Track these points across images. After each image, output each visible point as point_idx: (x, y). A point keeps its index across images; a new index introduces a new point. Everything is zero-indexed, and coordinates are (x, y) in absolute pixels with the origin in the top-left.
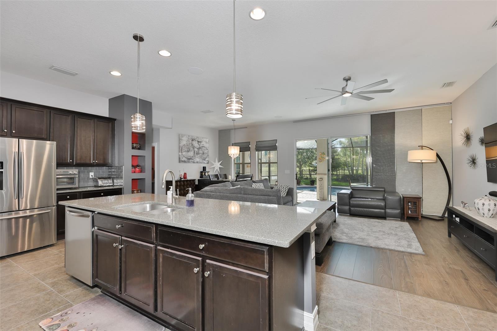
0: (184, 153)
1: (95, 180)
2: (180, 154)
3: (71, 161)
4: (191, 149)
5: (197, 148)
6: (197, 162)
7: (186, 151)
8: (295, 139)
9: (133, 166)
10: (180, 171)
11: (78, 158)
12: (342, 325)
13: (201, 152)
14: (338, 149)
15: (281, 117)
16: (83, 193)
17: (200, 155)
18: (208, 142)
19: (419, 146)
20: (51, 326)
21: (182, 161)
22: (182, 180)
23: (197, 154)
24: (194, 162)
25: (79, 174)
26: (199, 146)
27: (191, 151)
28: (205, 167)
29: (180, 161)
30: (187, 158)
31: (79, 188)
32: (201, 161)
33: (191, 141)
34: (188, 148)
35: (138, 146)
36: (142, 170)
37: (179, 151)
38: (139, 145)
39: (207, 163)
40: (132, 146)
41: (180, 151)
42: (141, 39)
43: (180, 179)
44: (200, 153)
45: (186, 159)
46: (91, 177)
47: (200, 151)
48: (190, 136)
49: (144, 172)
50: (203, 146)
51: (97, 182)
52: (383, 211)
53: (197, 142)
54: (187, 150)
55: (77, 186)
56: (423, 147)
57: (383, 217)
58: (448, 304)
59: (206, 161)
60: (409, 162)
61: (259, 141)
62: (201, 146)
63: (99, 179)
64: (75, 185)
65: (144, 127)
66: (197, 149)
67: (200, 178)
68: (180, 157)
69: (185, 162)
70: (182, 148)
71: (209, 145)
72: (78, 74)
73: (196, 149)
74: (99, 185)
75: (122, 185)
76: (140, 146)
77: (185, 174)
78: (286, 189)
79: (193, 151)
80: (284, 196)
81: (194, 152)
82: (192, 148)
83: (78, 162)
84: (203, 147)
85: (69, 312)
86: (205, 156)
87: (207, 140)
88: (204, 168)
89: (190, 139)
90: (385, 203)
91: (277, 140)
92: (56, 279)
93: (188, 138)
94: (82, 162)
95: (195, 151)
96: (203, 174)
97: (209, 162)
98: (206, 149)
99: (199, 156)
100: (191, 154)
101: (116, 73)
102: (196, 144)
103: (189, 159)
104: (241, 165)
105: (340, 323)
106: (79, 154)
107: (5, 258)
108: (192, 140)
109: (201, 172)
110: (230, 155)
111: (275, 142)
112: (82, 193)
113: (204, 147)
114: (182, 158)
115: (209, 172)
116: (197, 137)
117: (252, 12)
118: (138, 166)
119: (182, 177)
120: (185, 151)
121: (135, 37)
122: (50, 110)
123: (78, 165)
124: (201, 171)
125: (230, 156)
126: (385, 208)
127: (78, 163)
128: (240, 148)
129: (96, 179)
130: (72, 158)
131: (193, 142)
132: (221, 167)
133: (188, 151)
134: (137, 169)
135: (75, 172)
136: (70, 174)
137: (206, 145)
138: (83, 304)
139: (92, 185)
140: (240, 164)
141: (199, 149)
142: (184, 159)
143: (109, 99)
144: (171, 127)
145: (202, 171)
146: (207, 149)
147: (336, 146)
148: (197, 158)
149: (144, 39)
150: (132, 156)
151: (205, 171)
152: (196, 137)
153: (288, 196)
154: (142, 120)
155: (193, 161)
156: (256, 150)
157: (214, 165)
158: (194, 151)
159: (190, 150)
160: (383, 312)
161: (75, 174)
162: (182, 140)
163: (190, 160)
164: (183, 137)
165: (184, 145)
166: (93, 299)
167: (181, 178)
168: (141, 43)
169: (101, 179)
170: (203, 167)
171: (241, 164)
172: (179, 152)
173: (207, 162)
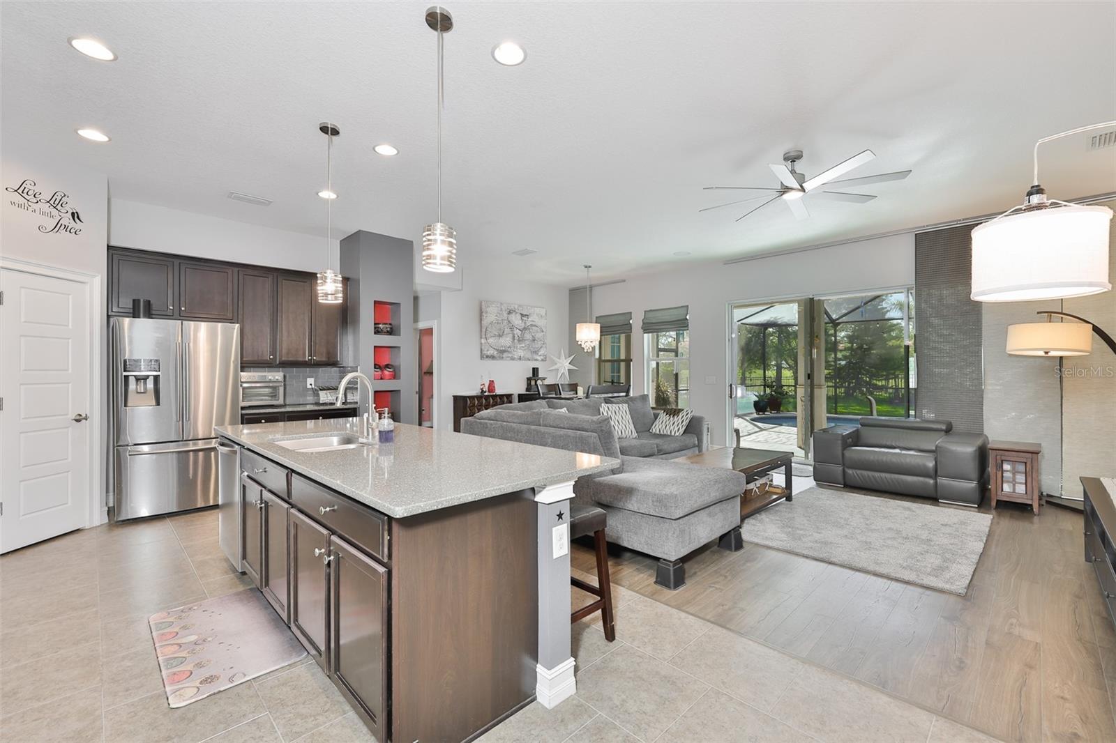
0: (491, 340)
1: (315, 393)
2: (483, 341)
3: (271, 357)
4: (507, 330)
5: (520, 328)
6: (520, 359)
7: (495, 336)
8: (729, 304)
9: (376, 366)
10: (482, 376)
11: (284, 351)
12: (617, 706)
13: (528, 336)
14: (895, 322)
15: (689, 253)
16: (288, 414)
17: (527, 342)
18: (544, 314)
19: (1038, 313)
20: (161, 623)
21: (487, 357)
22: (486, 394)
23: (519, 340)
24: (513, 359)
25: (285, 381)
26: (523, 325)
27: (507, 334)
28: (537, 369)
29: (483, 357)
30: (497, 350)
31: (284, 405)
32: (529, 355)
33: (505, 315)
34: (500, 330)
35: (387, 328)
36: (395, 375)
37: (481, 335)
38: (390, 326)
39: (542, 360)
40: (375, 328)
41: (484, 336)
42: (335, 132)
43: (481, 392)
44: (525, 340)
45: (496, 353)
46: (309, 386)
47: (525, 334)
48: (505, 305)
49: (399, 378)
50: (533, 323)
51: (318, 395)
52: (931, 481)
53: (519, 317)
54: (497, 334)
55: (281, 402)
56: (1053, 314)
57: (931, 498)
58: (918, 710)
59: (540, 356)
60: (1010, 355)
61: (651, 311)
62: (528, 324)
63: (321, 390)
64: (278, 400)
65: (341, 295)
66: (520, 330)
67: (527, 391)
68: (483, 348)
69: (493, 357)
70: (486, 330)
71: (546, 321)
72: (271, 202)
73: (517, 332)
74: (321, 402)
75: (357, 403)
76: (391, 328)
77: (492, 382)
78: (685, 418)
79: (511, 335)
80: (677, 434)
81: (514, 337)
82: (509, 330)
83: (283, 359)
84: (532, 325)
85: (195, 608)
86: (537, 345)
87: (543, 312)
88: (535, 371)
89: (504, 309)
90: (934, 462)
91: (687, 306)
92: (210, 557)
93: (499, 309)
94: (291, 359)
95: (516, 336)
96: (533, 383)
97: (546, 358)
98: (539, 331)
99: (523, 345)
100: (506, 341)
101: (327, 194)
102: (516, 320)
103: (503, 352)
104: (623, 365)
105: (618, 703)
106: (285, 345)
107: (164, 517)
108: (509, 313)
109: (529, 379)
110: (579, 343)
111: (683, 311)
112: (286, 415)
113: (535, 326)
114: (488, 351)
115: (544, 379)
116: (520, 306)
117: (498, 49)
118: (387, 366)
119: (486, 389)
120: (492, 335)
121: (324, 129)
122: (238, 269)
123: (284, 365)
124: (528, 377)
125: (581, 345)
126: (935, 474)
127: (284, 361)
128: (601, 327)
129: (317, 391)
130: (273, 352)
131: (510, 316)
132: (572, 367)
133: (500, 336)
134: (386, 373)
135: (277, 377)
136: (270, 381)
137: (541, 323)
138: (220, 598)
139: (311, 402)
140: (619, 361)
141: (524, 330)
142: (491, 352)
143: (341, 241)
144: (461, 288)
145: (531, 376)
146: (543, 331)
147: (888, 316)
148: (520, 349)
149: (340, 132)
150: (375, 347)
151: (537, 376)
152: (516, 306)
153: (689, 435)
154: (335, 281)
155: (510, 355)
156: (644, 330)
157: (556, 364)
158: (514, 334)
159: (505, 333)
160: (731, 699)
161: (277, 381)
162: (486, 312)
163: (505, 355)
164: (488, 307)
165: (492, 323)
166: (238, 594)
167: (483, 391)
168: (334, 138)
169: (324, 390)
170: (534, 369)
171: (623, 361)
172: (481, 338)
173: (542, 357)
